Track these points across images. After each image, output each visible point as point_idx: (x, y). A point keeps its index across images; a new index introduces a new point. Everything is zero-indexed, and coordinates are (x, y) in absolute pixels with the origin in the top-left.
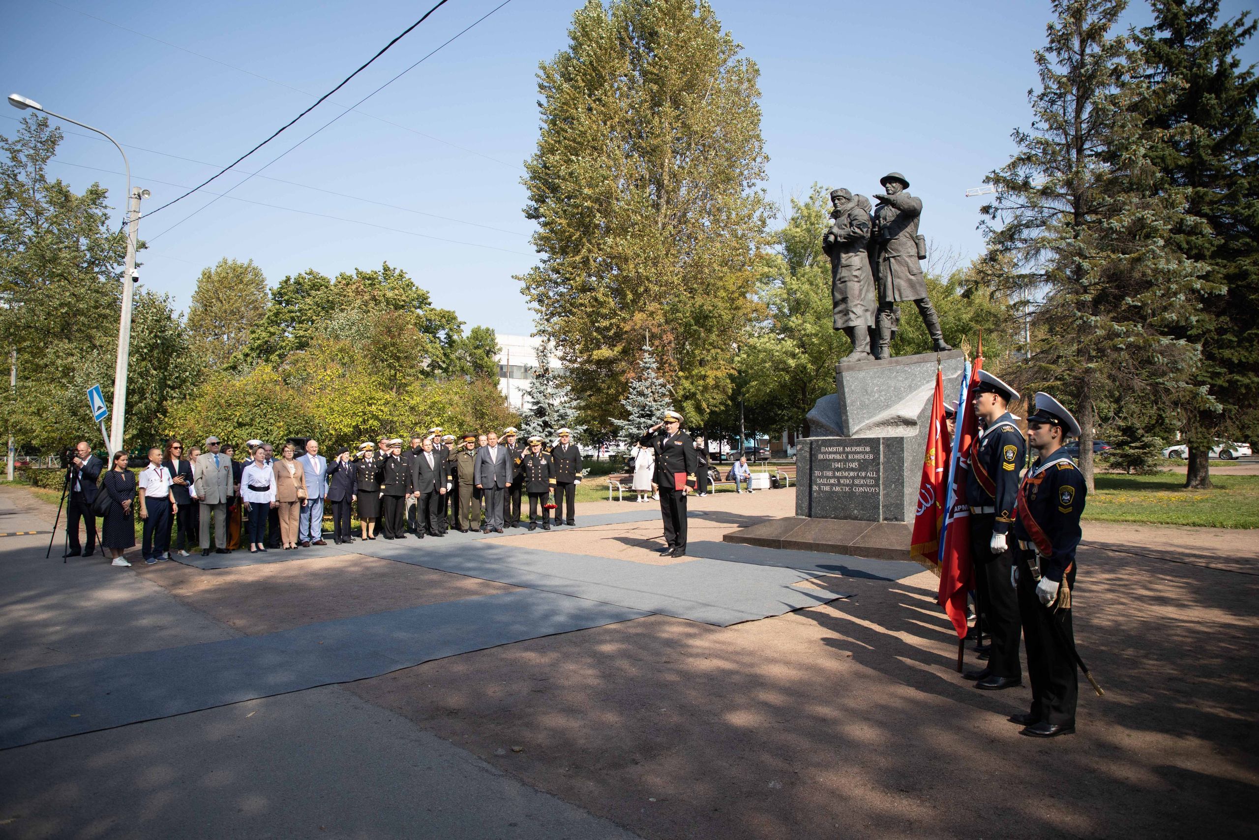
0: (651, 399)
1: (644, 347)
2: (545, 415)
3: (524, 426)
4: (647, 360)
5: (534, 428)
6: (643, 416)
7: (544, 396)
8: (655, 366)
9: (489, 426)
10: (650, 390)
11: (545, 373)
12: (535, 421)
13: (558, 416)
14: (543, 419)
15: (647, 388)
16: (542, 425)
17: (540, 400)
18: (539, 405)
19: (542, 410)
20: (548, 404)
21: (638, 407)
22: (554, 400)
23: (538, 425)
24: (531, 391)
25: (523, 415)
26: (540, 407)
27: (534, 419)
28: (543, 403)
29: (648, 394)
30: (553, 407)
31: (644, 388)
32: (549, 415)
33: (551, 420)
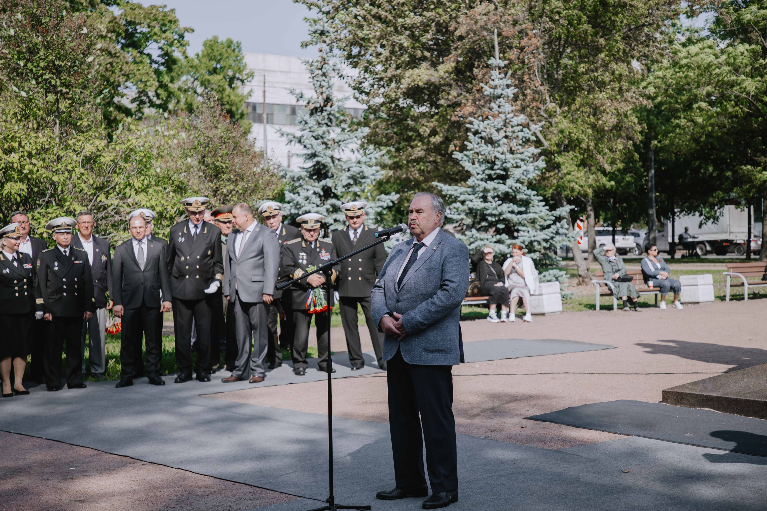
0: (505, 149)
1: (492, 61)
2: (325, 176)
3: (288, 196)
4: (497, 82)
5: (307, 198)
6: (490, 178)
7: (324, 143)
8: (510, 92)
10: (502, 134)
11: (325, 106)
12: (309, 187)
13: (349, 178)
14: (323, 182)
15: (498, 130)
16: (322, 193)
17: (318, 151)
18: (316, 159)
19: (322, 167)
20: (332, 157)
21: (482, 163)
22: (341, 150)
23: (315, 193)
24: (302, 136)
25: (287, 177)
26: (318, 163)
27: (307, 184)
28: (322, 155)
29: (499, 140)
30: (340, 163)
31: (493, 130)
32: (333, 176)
33: (336, 185)
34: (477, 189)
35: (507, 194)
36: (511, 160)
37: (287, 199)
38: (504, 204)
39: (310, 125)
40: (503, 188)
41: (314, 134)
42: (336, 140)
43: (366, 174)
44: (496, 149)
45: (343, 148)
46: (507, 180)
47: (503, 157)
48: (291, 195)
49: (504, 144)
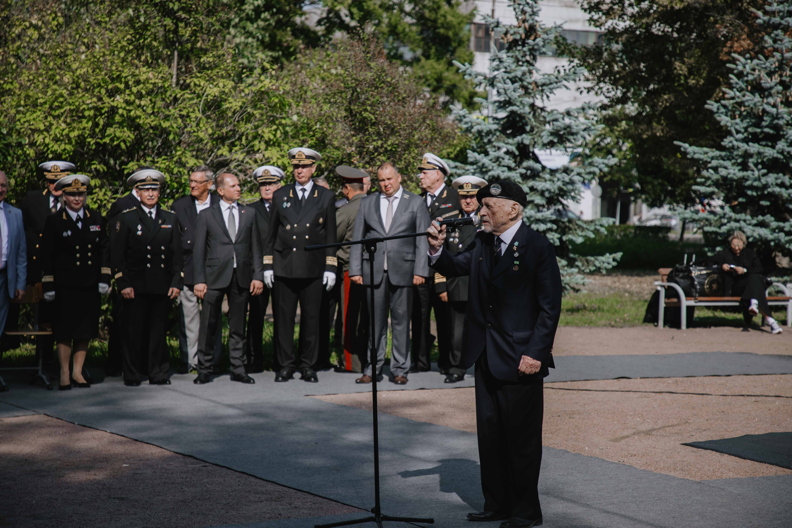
0: (778, 99)
2: (522, 131)
3: (472, 156)
4: (775, 7)
5: (497, 159)
6: (754, 138)
7: (523, 87)
9: (376, 149)
10: (776, 78)
11: (528, 37)
12: (501, 144)
13: (552, 134)
14: (518, 139)
15: (770, 74)
16: (517, 153)
17: (513, 98)
18: (510, 108)
19: (518, 119)
20: (532, 106)
21: (745, 117)
22: (545, 97)
23: (507, 153)
24: (495, 77)
25: (473, 130)
26: (512, 113)
27: (498, 140)
28: (518, 104)
29: (771, 88)
30: (543, 114)
31: (763, 74)
32: (532, 129)
33: (535, 142)
34: (735, 153)
35: (775, 160)
36: (785, 116)
37: (470, 160)
38: (771, 175)
39: (505, 64)
40: (769, 152)
41: (510, 76)
42: (539, 84)
43: (574, 130)
44: (765, 101)
45: (548, 93)
46: (778, 143)
47: (774, 110)
48: (476, 154)
49: (778, 93)
